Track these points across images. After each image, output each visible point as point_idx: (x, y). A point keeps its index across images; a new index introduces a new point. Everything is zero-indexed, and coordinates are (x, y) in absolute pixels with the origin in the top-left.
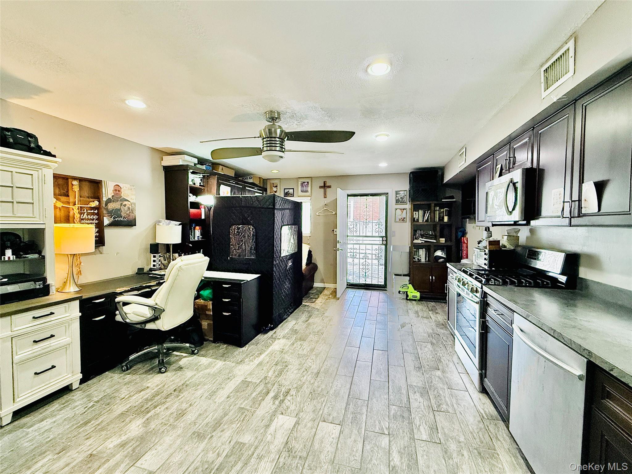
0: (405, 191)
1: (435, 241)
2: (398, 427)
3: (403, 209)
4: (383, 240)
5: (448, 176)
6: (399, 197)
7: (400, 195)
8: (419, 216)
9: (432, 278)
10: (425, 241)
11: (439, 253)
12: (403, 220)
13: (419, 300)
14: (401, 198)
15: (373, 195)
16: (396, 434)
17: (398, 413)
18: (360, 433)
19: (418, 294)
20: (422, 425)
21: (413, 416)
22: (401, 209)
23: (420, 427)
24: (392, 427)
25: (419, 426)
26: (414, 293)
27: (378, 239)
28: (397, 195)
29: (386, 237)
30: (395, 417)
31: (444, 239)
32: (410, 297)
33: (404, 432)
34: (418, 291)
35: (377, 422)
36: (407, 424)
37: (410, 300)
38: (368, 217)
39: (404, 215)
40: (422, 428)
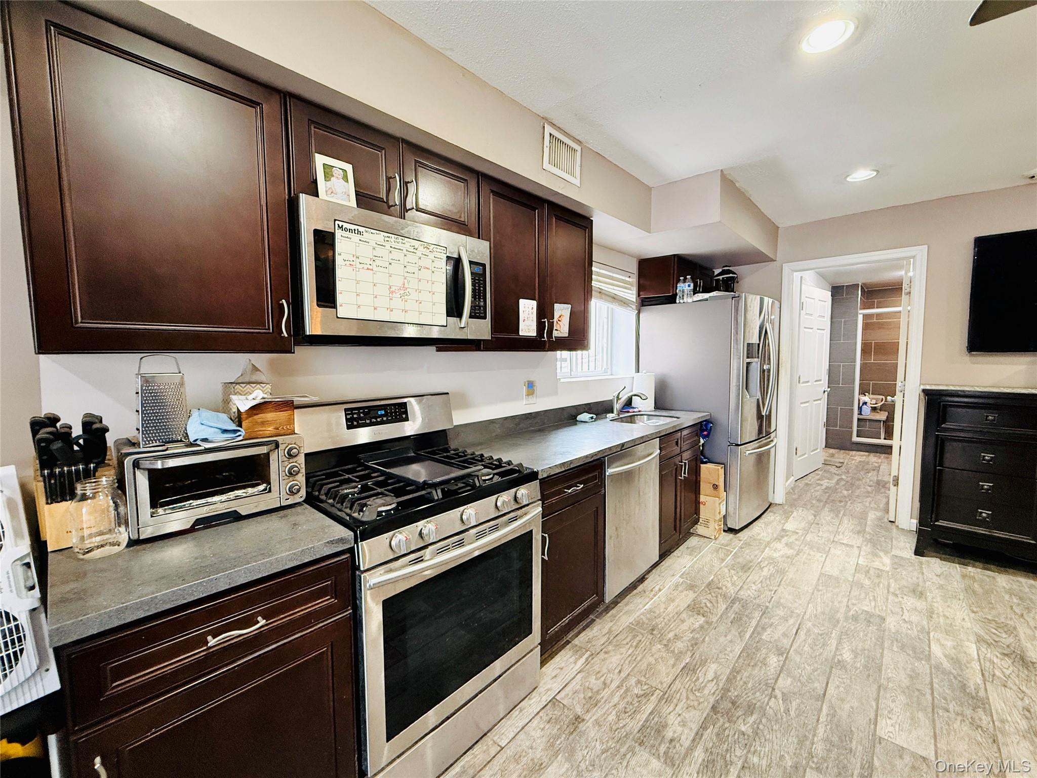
2: (752, 692)
16: (760, 684)
17: (740, 713)
18: (832, 707)
20: (705, 680)
21: (712, 700)
23: (710, 679)
24: (764, 696)
25: (712, 680)
30: (750, 709)
33: (745, 683)
35: (792, 713)
36: (733, 691)
40: (710, 675)
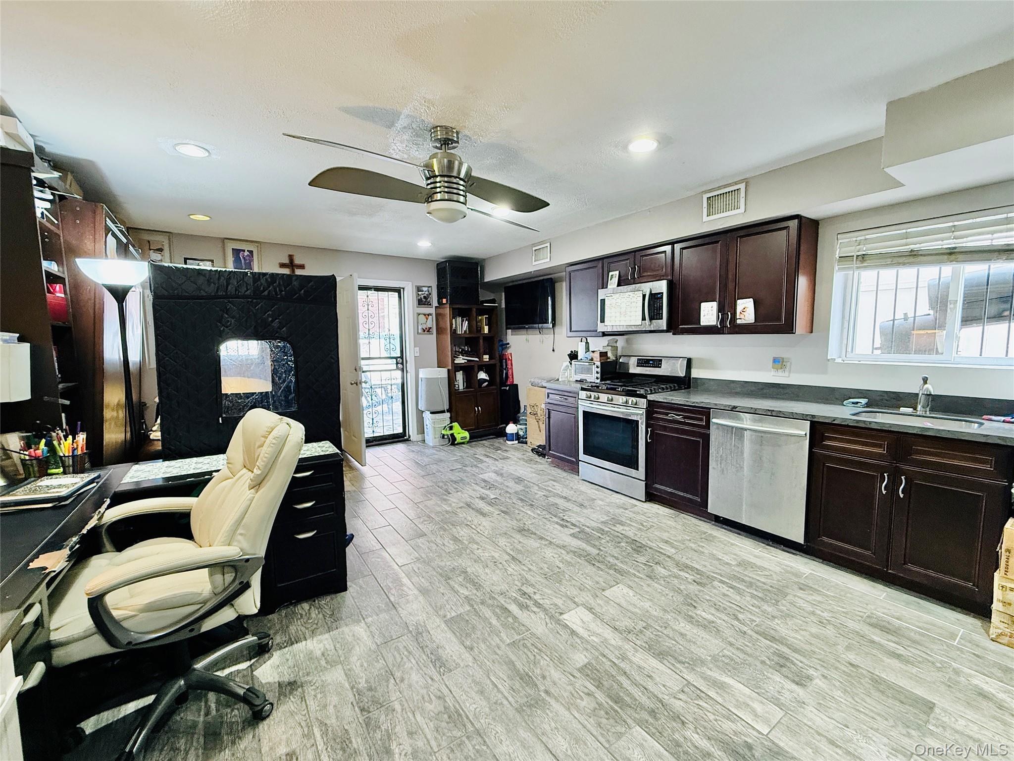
0: (429, 287)
1: (477, 359)
3: (428, 315)
4: (397, 363)
5: (492, 275)
6: (422, 296)
7: (423, 293)
8: (456, 325)
9: (478, 409)
10: (468, 360)
11: (482, 375)
12: (429, 330)
13: (468, 442)
14: (424, 297)
15: (378, 289)
19: (466, 434)
22: (425, 315)
26: (461, 434)
27: (390, 361)
28: (420, 293)
29: (402, 357)
31: (487, 357)
32: (458, 440)
34: (465, 430)
37: (458, 444)
38: (371, 326)
39: (429, 325)
